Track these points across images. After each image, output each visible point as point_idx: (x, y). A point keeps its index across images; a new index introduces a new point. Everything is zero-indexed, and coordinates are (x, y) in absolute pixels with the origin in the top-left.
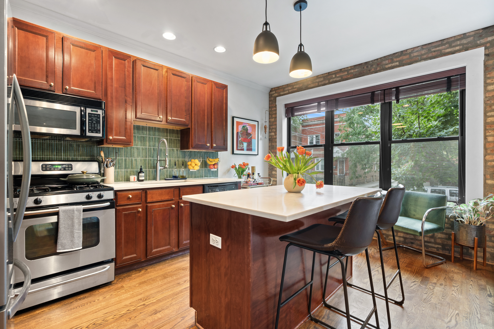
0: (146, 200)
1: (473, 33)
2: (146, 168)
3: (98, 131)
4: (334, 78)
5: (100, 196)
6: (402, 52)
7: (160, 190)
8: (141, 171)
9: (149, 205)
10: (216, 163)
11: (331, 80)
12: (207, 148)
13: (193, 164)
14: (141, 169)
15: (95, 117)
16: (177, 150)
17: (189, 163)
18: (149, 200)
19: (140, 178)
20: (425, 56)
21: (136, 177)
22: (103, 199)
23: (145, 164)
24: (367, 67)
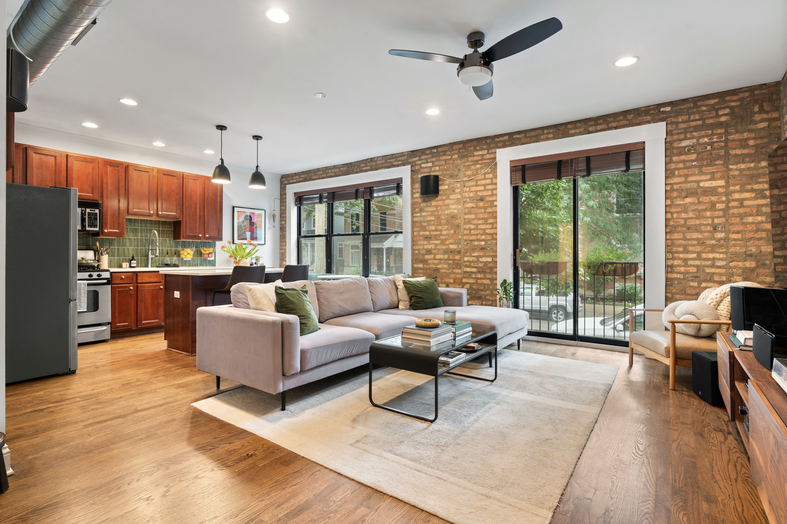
0: (137, 281)
1: (406, 153)
2: (137, 256)
3: (95, 226)
4: (330, 173)
5: (99, 275)
6: (372, 158)
7: (149, 274)
8: (133, 259)
9: (139, 285)
10: (210, 252)
11: (328, 175)
12: (199, 238)
13: (186, 254)
14: (133, 257)
15: (93, 215)
16: (170, 240)
17: (181, 252)
18: (139, 281)
19: (132, 265)
20: (384, 165)
21: (128, 264)
22: (101, 277)
23: (137, 253)
24: (351, 167)
